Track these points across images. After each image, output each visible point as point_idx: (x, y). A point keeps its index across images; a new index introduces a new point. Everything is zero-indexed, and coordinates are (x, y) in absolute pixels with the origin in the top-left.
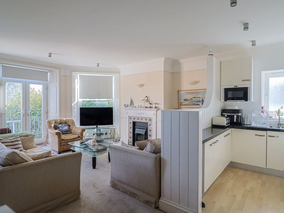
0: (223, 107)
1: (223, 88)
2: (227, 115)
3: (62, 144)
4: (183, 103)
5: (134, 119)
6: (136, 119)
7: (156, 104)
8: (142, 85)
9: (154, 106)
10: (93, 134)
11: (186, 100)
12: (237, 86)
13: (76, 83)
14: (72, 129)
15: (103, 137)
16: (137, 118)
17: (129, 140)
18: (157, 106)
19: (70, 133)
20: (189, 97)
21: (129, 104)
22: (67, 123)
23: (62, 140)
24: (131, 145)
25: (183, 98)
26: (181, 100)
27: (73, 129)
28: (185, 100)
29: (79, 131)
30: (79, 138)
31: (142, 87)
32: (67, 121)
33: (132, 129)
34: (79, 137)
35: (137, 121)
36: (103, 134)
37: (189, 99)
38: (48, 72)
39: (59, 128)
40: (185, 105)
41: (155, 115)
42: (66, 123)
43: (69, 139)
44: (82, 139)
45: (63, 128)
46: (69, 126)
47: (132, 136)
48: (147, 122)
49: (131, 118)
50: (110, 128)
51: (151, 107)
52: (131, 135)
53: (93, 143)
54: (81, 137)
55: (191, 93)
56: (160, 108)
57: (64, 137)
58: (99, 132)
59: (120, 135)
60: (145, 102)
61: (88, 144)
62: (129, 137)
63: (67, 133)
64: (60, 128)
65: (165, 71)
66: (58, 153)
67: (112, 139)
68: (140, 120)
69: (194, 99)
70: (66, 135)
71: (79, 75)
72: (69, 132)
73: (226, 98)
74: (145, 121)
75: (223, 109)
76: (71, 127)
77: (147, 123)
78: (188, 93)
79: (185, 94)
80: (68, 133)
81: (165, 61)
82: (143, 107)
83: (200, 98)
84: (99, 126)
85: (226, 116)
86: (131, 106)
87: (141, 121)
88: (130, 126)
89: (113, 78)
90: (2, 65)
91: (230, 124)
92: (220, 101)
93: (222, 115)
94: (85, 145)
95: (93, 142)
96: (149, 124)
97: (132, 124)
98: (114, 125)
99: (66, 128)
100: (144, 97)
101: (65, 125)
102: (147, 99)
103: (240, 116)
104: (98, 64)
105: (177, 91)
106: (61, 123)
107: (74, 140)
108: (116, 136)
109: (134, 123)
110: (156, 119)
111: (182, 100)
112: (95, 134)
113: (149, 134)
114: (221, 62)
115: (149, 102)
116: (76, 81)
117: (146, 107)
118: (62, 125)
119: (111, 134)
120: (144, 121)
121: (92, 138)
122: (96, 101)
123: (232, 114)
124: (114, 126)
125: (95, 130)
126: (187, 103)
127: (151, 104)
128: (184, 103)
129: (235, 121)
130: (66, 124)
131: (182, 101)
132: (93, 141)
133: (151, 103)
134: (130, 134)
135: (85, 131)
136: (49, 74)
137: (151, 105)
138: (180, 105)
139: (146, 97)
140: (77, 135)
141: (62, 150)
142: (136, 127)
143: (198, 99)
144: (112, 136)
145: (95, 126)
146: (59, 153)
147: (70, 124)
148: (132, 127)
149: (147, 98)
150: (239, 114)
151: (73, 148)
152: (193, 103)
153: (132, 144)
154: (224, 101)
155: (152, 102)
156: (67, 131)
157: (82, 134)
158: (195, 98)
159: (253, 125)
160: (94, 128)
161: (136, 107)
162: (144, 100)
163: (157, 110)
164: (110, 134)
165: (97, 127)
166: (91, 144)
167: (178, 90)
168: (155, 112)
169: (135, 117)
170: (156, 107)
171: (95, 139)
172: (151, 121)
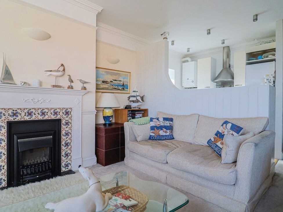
4: (101, 85)
11: (105, 82)
16: (26, 111)
20: (109, 78)
25: (101, 79)
26: (98, 81)
28: (103, 82)
35: (27, 118)
37: (109, 81)
40: (103, 89)
55: (112, 74)
68: (37, 118)
69: (114, 81)
74: (53, 117)
77: (59, 121)
78: (108, 73)
79: (104, 73)
83: (121, 81)
87: (40, 118)
96: (63, 122)
102: (64, 71)
110: (82, 109)
111: (100, 81)
126: (106, 86)
131: (100, 83)
143: (119, 82)
149: (63, 67)
152: (114, 87)
158: (116, 80)
172: (68, 115)
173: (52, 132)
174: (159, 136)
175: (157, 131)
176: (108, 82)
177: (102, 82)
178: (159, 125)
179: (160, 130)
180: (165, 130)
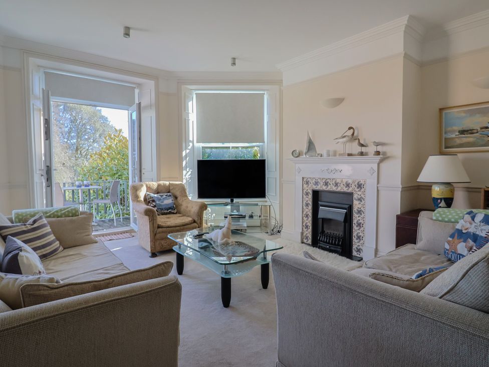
3: (158, 236)
4: (457, 139)
5: (316, 183)
6: (322, 184)
7: (377, 144)
8: (339, 101)
9: (372, 149)
10: (225, 217)
11: (467, 131)
13: (190, 111)
14: (181, 205)
15: (244, 223)
16: (324, 181)
17: (302, 233)
18: (380, 149)
19: (176, 213)
20: (476, 122)
21: (305, 150)
22: (171, 191)
23: (159, 227)
24: (309, 245)
25: (456, 128)
26: (450, 132)
27: (184, 206)
28: (463, 132)
29: (194, 209)
30: (195, 224)
31: (339, 105)
32: (171, 188)
33: (310, 207)
34: (194, 222)
35: (324, 188)
36: (244, 217)
37: (477, 127)
38: (135, 88)
39: (153, 201)
40: (461, 146)
41: (376, 173)
42: (169, 192)
43: (173, 225)
44: (200, 226)
45: (162, 202)
46: (176, 198)
47: (310, 224)
48: (350, 190)
49: (307, 183)
50: (260, 204)
51: (362, 154)
52: (309, 222)
53: (222, 239)
54: (198, 222)
56: (389, 155)
57: (163, 220)
58: (235, 213)
59: (281, 220)
60: (347, 142)
61: (211, 239)
62: (303, 226)
63: (170, 213)
64: (157, 202)
65: (406, 56)
66: (150, 255)
67: (263, 228)
68: (331, 188)
70: (168, 216)
71: (196, 94)
72: (175, 211)
74: (345, 190)
76: (179, 199)
77: (351, 194)
78: (472, 113)
79: (463, 115)
80: (173, 213)
81: (408, 27)
82: (340, 155)
84: (235, 200)
86: (309, 153)
87: (334, 189)
88: (304, 202)
89: (266, 97)
90: (45, 72)
94: (205, 241)
95: (225, 236)
96: (355, 196)
97: (310, 196)
98: (267, 199)
99: (169, 201)
100: (343, 129)
101: (166, 195)
102: (353, 134)
104: (234, 59)
105: (438, 110)
106: (159, 191)
107: (182, 228)
108: (273, 222)
109: (316, 194)
110: (378, 183)
112: (228, 216)
113: (355, 221)
115: (357, 141)
116: (190, 104)
117: (349, 155)
118: (162, 196)
119: (262, 217)
120: (342, 188)
121: (222, 224)
122: (229, 148)
124: (266, 201)
125: (229, 207)
126: (470, 139)
127: (362, 145)
128: (458, 141)
130: (169, 194)
131: (454, 136)
132: (223, 234)
133: (362, 143)
134: (305, 219)
135: (206, 209)
136: (137, 91)
137: (364, 149)
138: (446, 148)
139: (350, 128)
140: (191, 217)
141: (158, 249)
142: (320, 203)
144: (263, 222)
145: (229, 200)
146: (154, 255)
147: (178, 194)
148: (310, 202)
149: (352, 130)
151: (178, 246)
153: (310, 242)
155: (365, 140)
156: (170, 208)
157: (200, 215)
160: (226, 204)
161: (321, 156)
162: (345, 137)
163: (381, 161)
164: (259, 217)
165: (232, 201)
166: (218, 241)
167: (441, 107)
168: (375, 167)
169: (319, 180)
170: (378, 153)
171: (228, 228)
172: (361, 188)
173: (347, 206)
174: (455, 253)
175: (456, 240)
176: (475, 131)
177: (457, 134)
178: (466, 229)
179: (462, 240)
180: (471, 242)
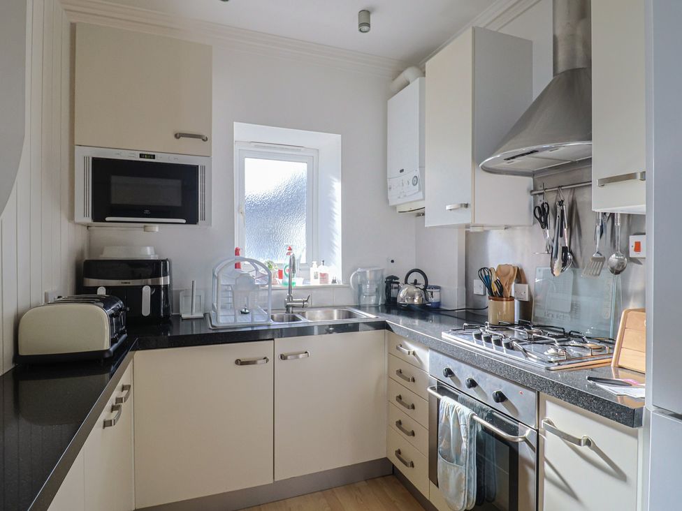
0: (82, 253)
1: (84, 155)
2: (107, 288)
12: (154, 157)
73: (104, 208)
75: (86, 258)
85: (102, 291)
91: (124, 336)
92: (71, 217)
93: (82, 292)
103: (166, 286)
114: (73, 27)
123: (133, 283)
129: (146, 310)
150: (162, 279)
154: (89, 220)
159: (225, 320)
